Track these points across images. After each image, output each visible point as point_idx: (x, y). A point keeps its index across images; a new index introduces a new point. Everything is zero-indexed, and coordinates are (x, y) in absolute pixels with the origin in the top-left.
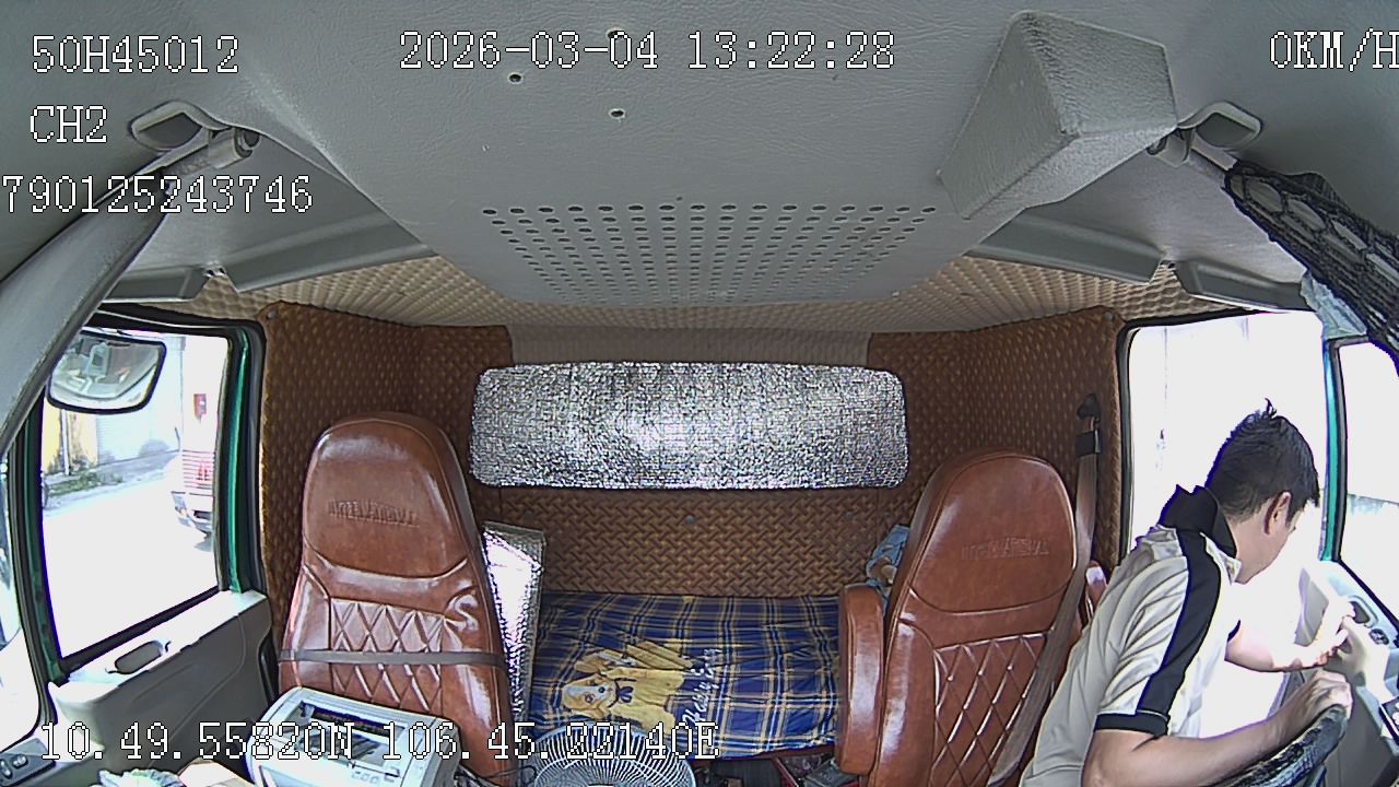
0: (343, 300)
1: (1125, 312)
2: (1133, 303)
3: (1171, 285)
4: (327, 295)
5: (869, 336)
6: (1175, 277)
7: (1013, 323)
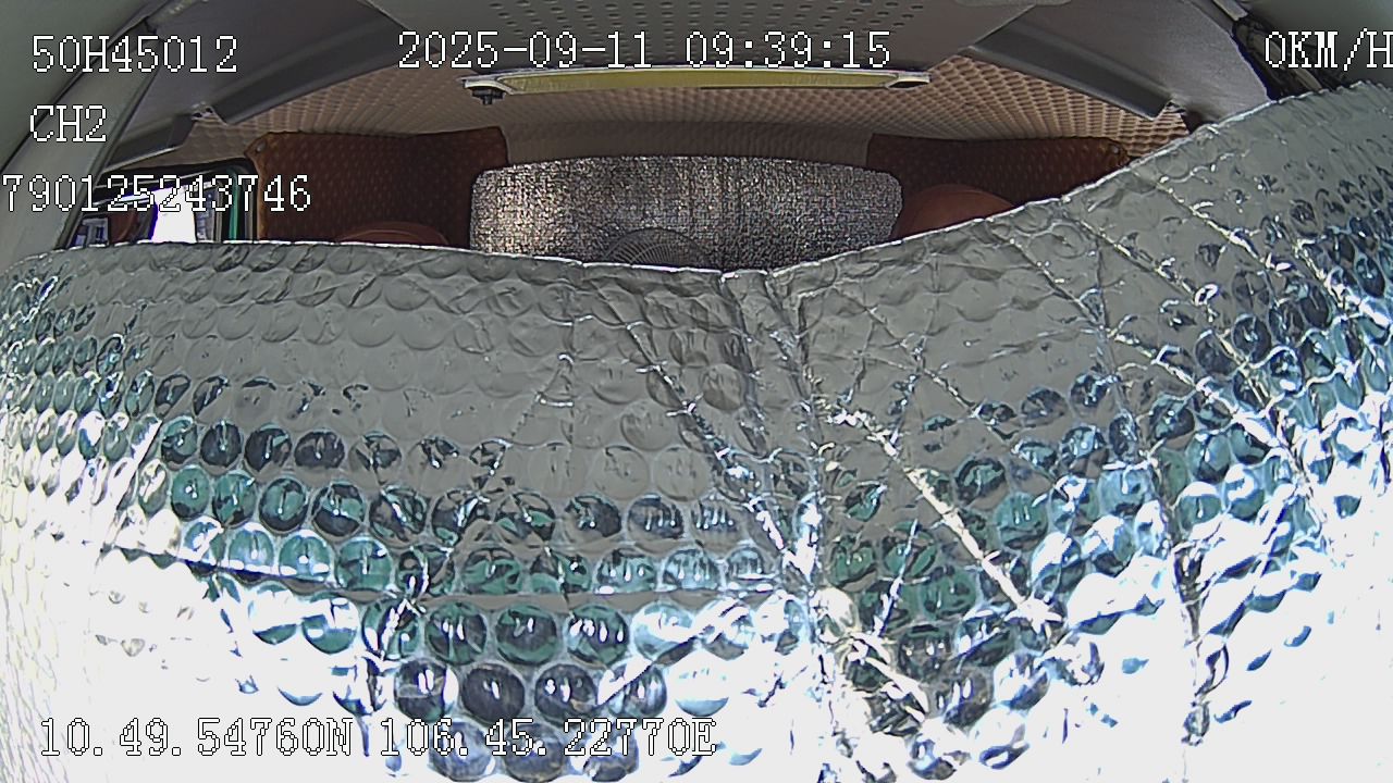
0: (332, 120)
1: (1131, 148)
2: (1140, 141)
3: (1179, 132)
4: (316, 117)
5: (870, 135)
6: (1184, 125)
7: (1017, 140)
